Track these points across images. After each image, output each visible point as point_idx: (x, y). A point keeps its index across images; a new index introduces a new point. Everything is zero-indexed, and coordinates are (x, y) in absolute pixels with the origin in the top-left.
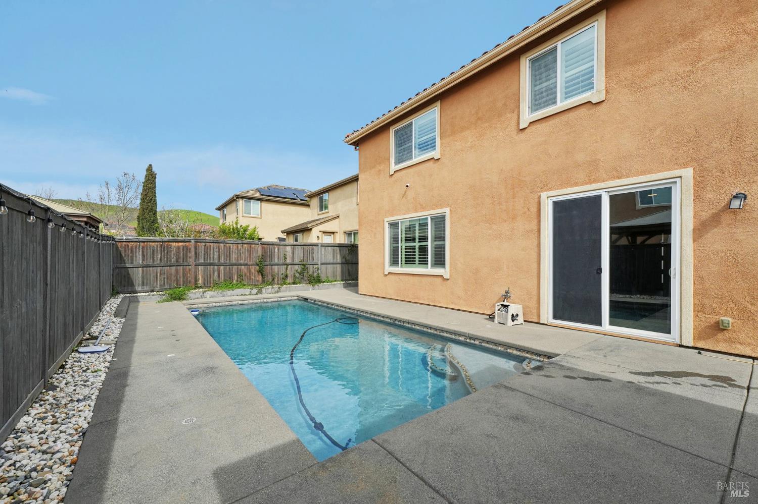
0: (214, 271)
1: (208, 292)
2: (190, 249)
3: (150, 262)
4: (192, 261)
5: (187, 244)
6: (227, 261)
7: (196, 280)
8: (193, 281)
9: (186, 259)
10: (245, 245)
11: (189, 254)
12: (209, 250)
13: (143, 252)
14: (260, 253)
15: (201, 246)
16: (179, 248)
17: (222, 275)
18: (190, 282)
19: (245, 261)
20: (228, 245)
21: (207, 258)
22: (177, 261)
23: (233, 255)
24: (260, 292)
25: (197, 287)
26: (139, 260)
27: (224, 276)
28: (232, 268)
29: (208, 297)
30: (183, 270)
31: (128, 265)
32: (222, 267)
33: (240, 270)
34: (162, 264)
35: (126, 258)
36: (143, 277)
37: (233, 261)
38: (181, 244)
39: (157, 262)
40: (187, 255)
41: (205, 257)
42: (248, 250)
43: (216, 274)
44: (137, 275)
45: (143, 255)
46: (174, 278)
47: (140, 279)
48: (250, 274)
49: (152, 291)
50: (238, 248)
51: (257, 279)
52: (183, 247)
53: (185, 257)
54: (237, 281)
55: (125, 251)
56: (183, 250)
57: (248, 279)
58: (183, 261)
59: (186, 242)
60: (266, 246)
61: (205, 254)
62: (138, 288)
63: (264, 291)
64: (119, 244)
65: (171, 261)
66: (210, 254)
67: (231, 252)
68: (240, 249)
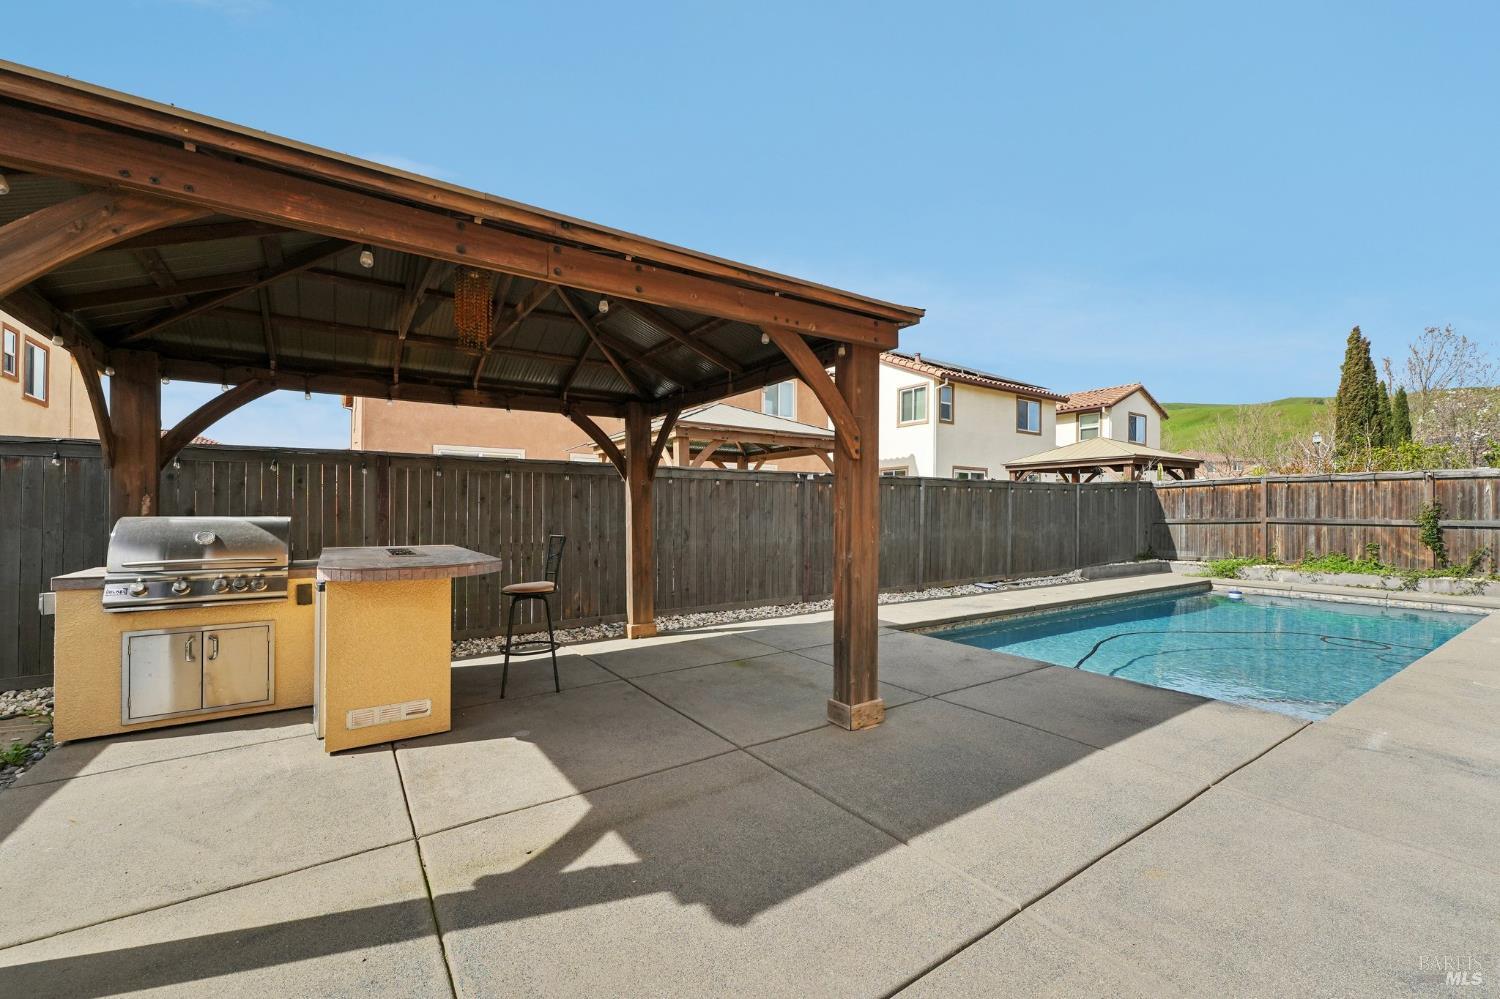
0: (1306, 535)
1: (1283, 572)
2: (1259, 495)
3: (1197, 516)
4: (1262, 516)
5: (1254, 486)
6: (1337, 515)
7: (1270, 548)
8: (1263, 549)
9: (1252, 511)
10: (1385, 483)
11: (1257, 503)
12: (1296, 496)
13: (1187, 502)
14: (1428, 501)
15: (1281, 491)
16: (1240, 493)
17: (1325, 544)
18: (1259, 551)
19: (1385, 516)
20: (1338, 485)
21: (1293, 511)
22: (1238, 516)
23: (1351, 503)
24: (1412, 585)
25: (1269, 561)
26: (1182, 514)
27: (1331, 544)
28: (1351, 530)
29: (1281, 580)
30: (1247, 529)
31: (1167, 521)
32: (1325, 529)
33: (1371, 535)
34: (1213, 520)
35: (1166, 511)
36: (1187, 538)
37: (1351, 517)
38: (1243, 487)
39: (1207, 517)
40: (1253, 506)
41: (1287, 508)
42: (1393, 493)
43: (1312, 539)
44: (1179, 534)
45: (1187, 506)
46: (1231, 543)
47: (1184, 541)
48: (1398, 545)
49: (1199, 560)
50: (1364, 487)
51: (1422, 558)
52: (1248, 492)
53: (1251, 511)
54: (1363, 557)
55: (1165, 500)
56: (1247, 497)
57: (1393, 555)
58: (1248, 516)
59: (1251, 483)
60: (1449, 481)
61: (1287, 503)
62: (1180, 554)
63: (1423, 584)
64: (1158, 492)
65: (1227, 515)
66: (1299, 504)
67: (1348, 499)
68: (1371, 491)
